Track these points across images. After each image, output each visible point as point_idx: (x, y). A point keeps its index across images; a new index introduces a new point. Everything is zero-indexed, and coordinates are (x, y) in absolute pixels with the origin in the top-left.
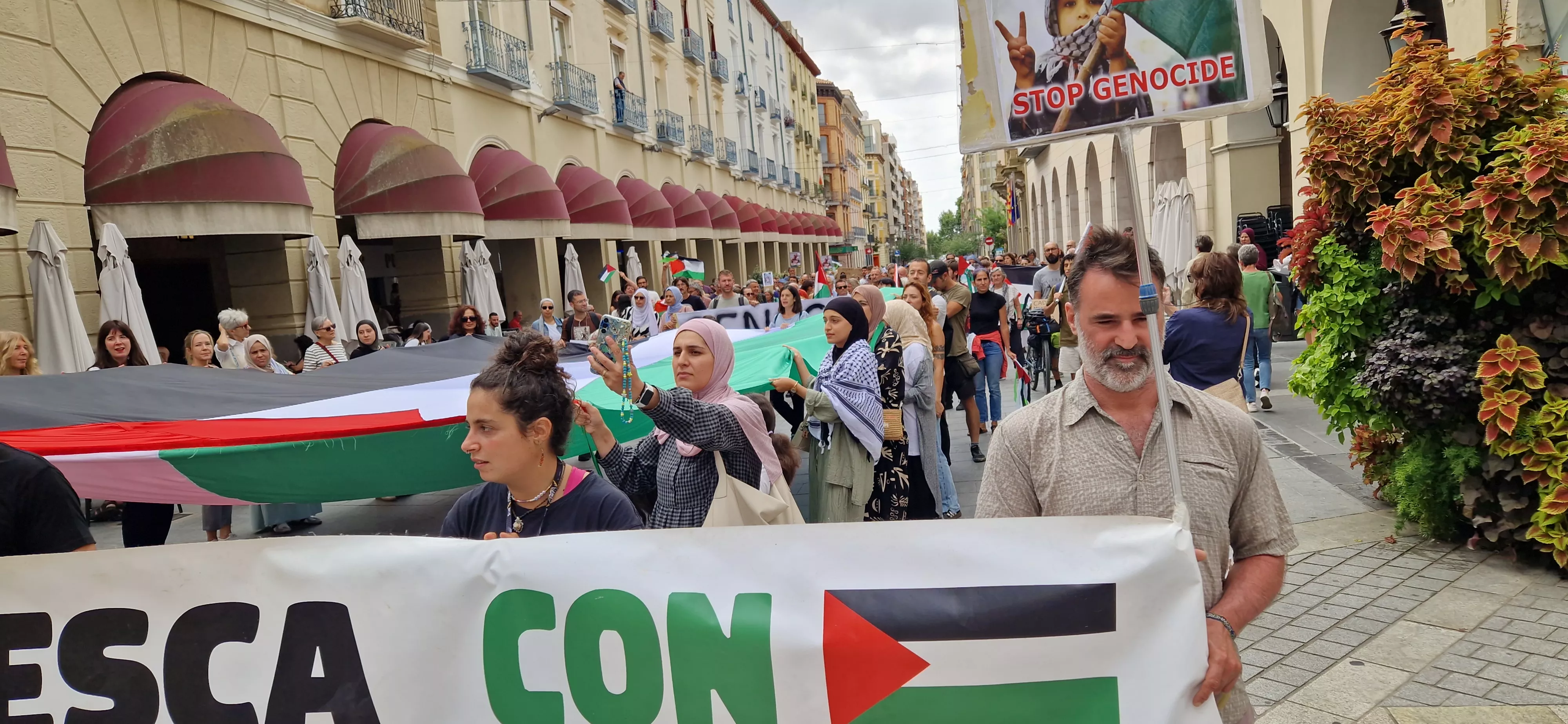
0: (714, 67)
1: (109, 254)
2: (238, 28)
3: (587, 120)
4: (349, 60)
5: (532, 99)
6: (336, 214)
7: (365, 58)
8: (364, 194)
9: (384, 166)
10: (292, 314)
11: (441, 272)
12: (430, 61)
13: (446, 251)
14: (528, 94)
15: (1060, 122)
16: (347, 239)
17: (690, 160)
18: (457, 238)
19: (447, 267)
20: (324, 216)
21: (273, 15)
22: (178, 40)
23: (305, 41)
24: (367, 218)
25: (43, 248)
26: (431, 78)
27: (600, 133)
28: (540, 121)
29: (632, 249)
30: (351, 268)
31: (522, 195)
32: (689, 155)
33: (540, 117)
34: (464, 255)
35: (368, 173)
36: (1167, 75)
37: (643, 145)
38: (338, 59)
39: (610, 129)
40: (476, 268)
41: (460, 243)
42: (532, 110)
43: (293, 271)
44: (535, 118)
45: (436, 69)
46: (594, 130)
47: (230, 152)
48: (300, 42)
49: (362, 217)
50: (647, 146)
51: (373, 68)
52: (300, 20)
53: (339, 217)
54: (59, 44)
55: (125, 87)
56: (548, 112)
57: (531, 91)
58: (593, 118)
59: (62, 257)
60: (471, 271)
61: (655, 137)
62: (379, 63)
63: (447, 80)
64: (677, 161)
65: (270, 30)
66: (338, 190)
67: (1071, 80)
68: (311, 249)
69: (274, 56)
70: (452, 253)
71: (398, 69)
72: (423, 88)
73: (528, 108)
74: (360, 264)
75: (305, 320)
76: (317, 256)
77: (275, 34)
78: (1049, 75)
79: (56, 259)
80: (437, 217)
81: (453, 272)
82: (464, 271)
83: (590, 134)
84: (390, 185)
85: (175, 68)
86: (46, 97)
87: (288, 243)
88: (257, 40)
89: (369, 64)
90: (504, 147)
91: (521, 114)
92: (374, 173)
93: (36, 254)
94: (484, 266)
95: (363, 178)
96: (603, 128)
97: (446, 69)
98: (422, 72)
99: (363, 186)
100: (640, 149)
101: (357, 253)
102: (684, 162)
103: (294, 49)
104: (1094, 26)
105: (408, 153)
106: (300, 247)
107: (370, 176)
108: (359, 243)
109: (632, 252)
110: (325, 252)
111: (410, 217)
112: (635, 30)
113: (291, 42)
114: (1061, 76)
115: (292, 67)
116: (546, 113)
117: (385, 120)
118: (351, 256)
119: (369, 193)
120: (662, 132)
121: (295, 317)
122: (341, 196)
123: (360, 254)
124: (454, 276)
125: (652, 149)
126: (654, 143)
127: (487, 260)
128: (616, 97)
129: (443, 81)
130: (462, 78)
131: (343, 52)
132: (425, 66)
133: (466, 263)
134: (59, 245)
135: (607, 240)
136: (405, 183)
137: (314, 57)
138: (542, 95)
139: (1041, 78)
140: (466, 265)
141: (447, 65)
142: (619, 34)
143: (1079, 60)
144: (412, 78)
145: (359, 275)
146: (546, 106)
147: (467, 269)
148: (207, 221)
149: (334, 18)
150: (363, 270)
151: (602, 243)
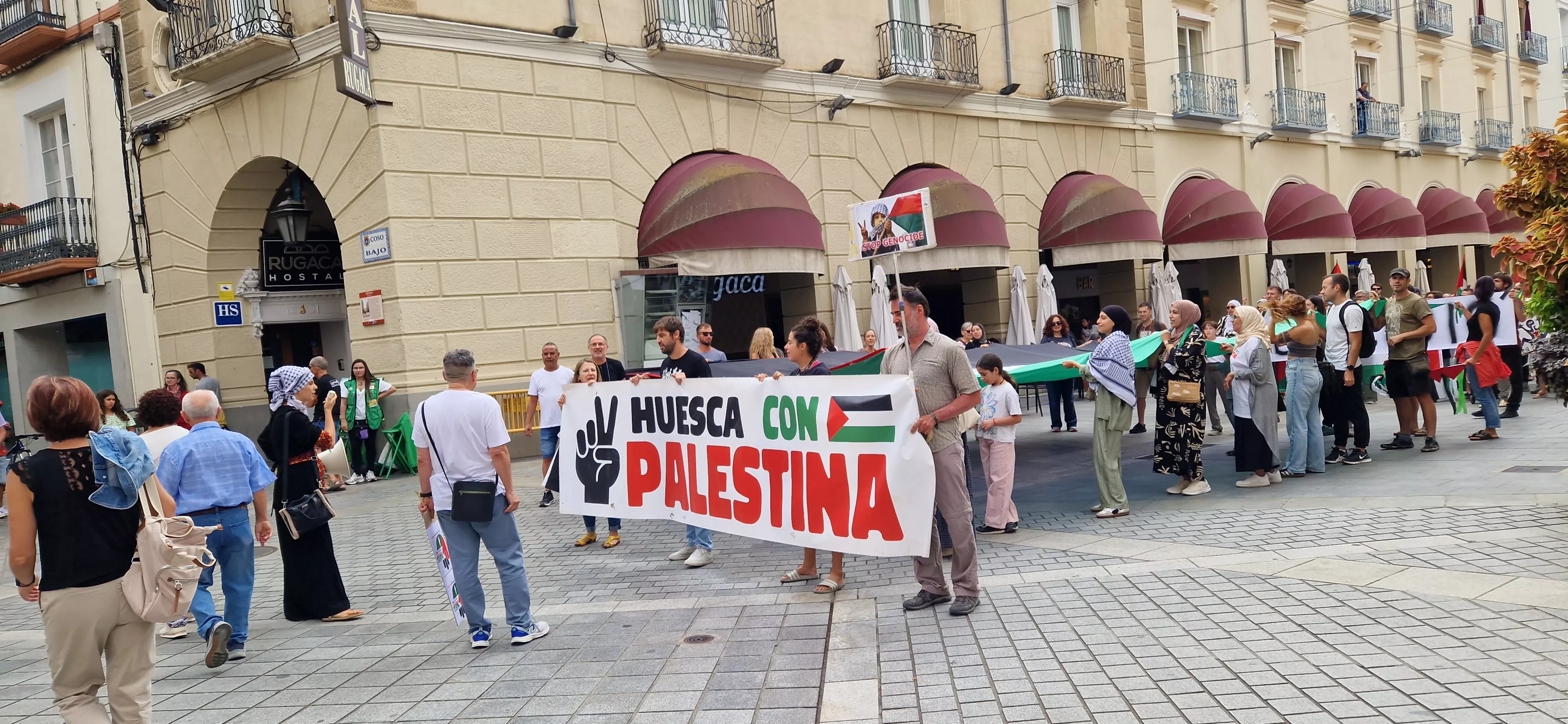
0: (1523, 49)
1: (876, 285)
2: (973, 124)
3: (1315, 138)
4: (1058, 128)
5: (1245, 129)
6: (1039, 248)
7: (1073, 125)
8: (1060, 232)
9: (1077, 209)
10: (1000, 324)
11: (1133, 290)
12: (1134, 116)
13: (1138, 273)
14: (1241, 125)
15: (875, 253)
16: (1044, 267)
17: (1470, 159)
18: (1145, 261)
19: (1138, 285)
20: (1029, 251)
21: (1000, 108)
22: (932, 140)
23: (1023, 122)
24: (1061, 250)
25: (840, 283)
26: (1134, 130)
27: (1333, 150)
28: (1252, 147)
29: (1364, 261)
30: (1044, 289)
31: (1215, 219)
32: (1472, 153)
33: (1252, 144)
34: (1152, 275)
35: (1065, 215)
36: (903, 238)
37: (1396, 152)
38: (1051, 130)
39: (1348, 142)
40: (1161, 286)
41: (1149, 265)
42: (1244, 138)
43: (1002, 292)
44: (1246, 145)
45: (1139, 121)
46: (1325, 146)
47: (951, 213)
48: (1020, 123)
49: (1057, 250)
50: (1401, 152)
51: (1080, 132)
52: (1020, 107)
53: (1041, 251)
54: (859, 156)
55: (896, 177)
56: (1260, 138)
57: (1244, 122)
58: (1324, 135)
59: (849, 288)
60: (1157, 288)
61: (1417, 141)
62: (1086, 126)
63: (1149, 129)
64: (1452, 162)
65: (997, 119)
66: (1040, 230)
67: (877, 240)
68: (1014, 276)
69: (998, 138)
70: (1140, 275)
71: (1104, 128)
72: (1127, 139)
73: (1240, 138)
74: (1052, 286)
75: (1008, 328)
76: (1018, 281)
77: (999, 121)
78: (872, 238)
79: (846, 288)
80: (1115, 246)
81: (1144, 289)
82: (1151, 288)
83: (1320, 152)
84: (1079, 223)
85: (929, 160)
86: (850, 191)
87: (999, 272)
88: (987, 128)
89: (1076, 128)
90: (1210, 177)
91: (1233, 145)
92: (1068, 215)
93: (836, 286)
94: (1171, 284)
95: (1060, 220)
96: (1336, 142)
97: (1151, 119)
98: (1126, 126)
99: (1060, 226)
100: (1393, 156)
101: (1050, 277)
102: (1462, 163)
103: (1014, 129)
104: (883, 224)
105: (1097, 196)
106: (1008, 275)
107: (1065, 217)
108: (1052, 269)
109: (1364, 264)
110: (1024, 277)
111: (1093, 247)
112: (1395, 35)
113: (1012, 125)
114: (875, 239)
115: (1011, 144)
116: (1259, 140)
117: (1088, 171)
118: (1045, 280)
119: (1064, 231)
120: (1427, 135)
121: (1001, 326)
122: (1043, 234)
123: (1052, 278)
124: (1145, 292)
125: (1407, 154)
126: (1416, 148)
127: (1175, 278)
128: (1359, 110)
129: (1146, 130)
130: (1168, 124)
131: (1054, 124)
132: (1130, 121)
133: (1153, 281)
134: (848, 280)
135: (1332, 253)
136: (1091, 220)
137: (1031, 132)
138: (1257, 124)
139: (870, 239)
140: (1153, 283)
141: (1152, 115)
142: (1370, 44)
143: (880, 234)
144: (1117, 133)
145: (1050, 294)
146: (1260, 132)
147: (1153, 287)
148: (933, 260)
149: (1049, 99)
150: (1053, 290)
151: (1328, 256)
